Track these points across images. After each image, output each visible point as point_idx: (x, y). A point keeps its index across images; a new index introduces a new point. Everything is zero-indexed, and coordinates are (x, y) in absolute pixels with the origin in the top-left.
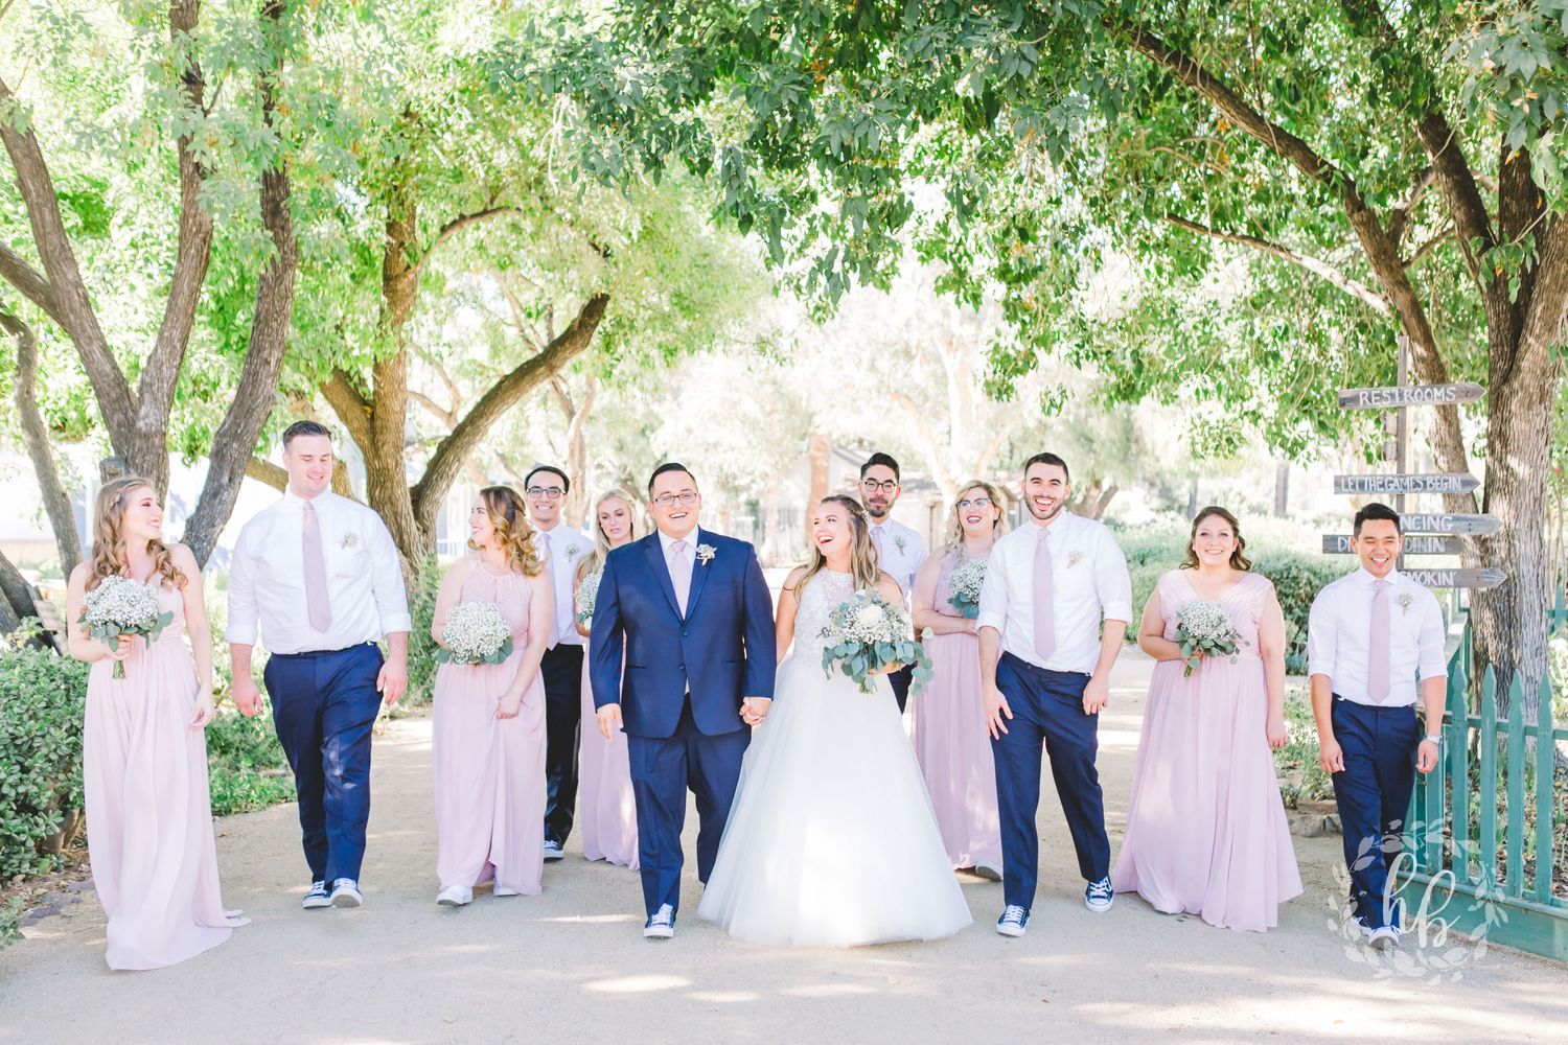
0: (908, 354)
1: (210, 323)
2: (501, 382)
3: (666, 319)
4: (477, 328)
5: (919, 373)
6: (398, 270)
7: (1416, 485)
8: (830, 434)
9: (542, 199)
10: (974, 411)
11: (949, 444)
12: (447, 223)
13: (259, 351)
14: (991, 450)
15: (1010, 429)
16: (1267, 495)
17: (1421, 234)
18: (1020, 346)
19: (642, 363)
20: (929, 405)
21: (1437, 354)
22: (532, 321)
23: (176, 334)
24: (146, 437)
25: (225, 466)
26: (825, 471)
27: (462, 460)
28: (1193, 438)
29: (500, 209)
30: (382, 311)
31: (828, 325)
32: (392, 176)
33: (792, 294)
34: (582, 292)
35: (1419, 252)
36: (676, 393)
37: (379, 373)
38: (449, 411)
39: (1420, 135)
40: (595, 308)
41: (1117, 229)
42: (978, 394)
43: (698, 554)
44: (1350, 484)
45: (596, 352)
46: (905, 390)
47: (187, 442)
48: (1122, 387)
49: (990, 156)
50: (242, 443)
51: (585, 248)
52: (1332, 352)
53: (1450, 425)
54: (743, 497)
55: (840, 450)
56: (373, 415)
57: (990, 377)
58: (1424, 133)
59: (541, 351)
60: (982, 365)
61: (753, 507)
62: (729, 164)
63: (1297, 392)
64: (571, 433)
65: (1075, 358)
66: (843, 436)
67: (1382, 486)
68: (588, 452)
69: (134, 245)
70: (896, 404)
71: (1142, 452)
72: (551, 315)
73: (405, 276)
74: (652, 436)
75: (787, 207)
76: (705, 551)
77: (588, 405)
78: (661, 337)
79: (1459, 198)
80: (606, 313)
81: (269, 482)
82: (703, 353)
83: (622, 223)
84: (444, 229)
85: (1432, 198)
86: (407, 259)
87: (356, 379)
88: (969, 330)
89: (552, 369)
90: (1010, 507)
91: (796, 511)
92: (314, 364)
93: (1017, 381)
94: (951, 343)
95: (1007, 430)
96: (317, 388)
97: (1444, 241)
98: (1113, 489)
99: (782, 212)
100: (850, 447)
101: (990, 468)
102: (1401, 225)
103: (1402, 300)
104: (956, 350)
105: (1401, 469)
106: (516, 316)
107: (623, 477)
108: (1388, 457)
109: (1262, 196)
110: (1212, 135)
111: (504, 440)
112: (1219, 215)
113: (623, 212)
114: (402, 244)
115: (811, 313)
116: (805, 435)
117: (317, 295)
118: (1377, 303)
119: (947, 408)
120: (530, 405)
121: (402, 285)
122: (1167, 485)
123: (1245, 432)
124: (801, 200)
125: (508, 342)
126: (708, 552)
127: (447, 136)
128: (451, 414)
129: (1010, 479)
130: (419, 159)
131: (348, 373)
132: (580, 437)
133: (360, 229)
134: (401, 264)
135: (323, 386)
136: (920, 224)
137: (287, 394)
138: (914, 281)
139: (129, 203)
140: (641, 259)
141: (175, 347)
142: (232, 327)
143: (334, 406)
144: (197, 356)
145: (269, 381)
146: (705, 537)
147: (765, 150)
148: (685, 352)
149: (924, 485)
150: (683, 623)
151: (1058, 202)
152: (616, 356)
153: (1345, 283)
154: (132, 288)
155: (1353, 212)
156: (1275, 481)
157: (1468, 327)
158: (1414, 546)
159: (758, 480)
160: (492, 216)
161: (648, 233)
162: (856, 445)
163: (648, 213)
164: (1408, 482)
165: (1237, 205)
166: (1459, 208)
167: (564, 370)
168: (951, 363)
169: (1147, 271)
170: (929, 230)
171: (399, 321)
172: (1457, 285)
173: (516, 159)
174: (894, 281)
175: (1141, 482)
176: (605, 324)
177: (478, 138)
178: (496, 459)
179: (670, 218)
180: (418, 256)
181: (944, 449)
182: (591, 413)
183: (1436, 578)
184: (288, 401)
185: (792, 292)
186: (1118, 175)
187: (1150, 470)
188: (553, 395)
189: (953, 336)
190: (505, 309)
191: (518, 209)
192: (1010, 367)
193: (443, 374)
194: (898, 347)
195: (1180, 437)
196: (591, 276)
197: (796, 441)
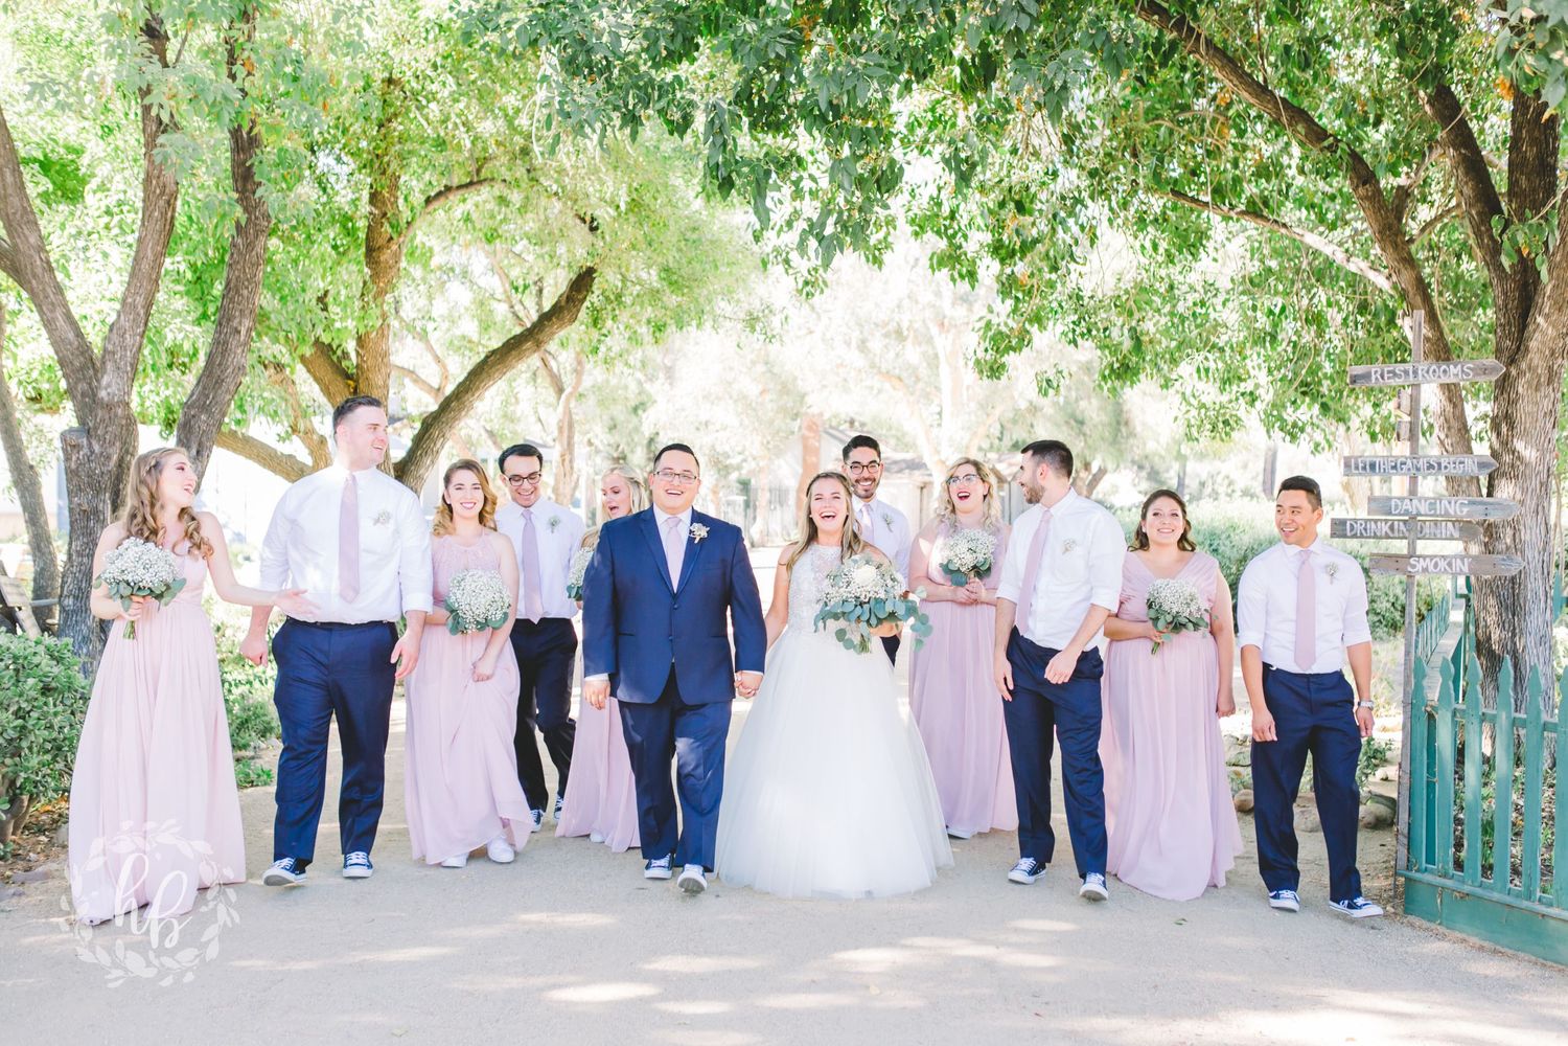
0: (899, 334)
1: (188, 293)
2: (487, 357)
3: (655, 294)
4: (468, 304)
5: (913, 354)
6: (381, 242)
7: (1431, 467)
8: (821, 414)
9: (529, 171)
10: (965, 393)
11: (939, 425)
12: (433, 194)
13: (229, 320)
14: (982, 431)
15: (1001, 410)
16: (1254, 478)
17: (1425, 213)
18: (1011, 323)
19: (630, 338)
20: (920, 385)
21: (1442, 334)
22: (519, 296)
23: (140, 300)
24: (109, 407)
25: (193, 438)
26: (816, 452)
27: (447, 435)
28: (1189, 421)
29: (485, 180)
30: (365, 283)
31: (817, 299)
32: (374, 144)
33: (781, 268)
34: (570, 266)
35: (1423, 230)
36: (669, 372)
37: (362, 347)
38: (437, 387)
39: (1427, 108)
40: (583, 282)
41: (1114, 204)
42: (970, 376)
43: (691, 532)
44: (1361, 465)
45: (583, 327)
46: (897, 371)
47: (163, 415)
48: (1116, 366)
49: (990, 119)
50: (210, 414)
51: (572, 221)
52: (1329, 333)
53: (1455, 406)
54: (734, 476)
55: (831, 432)
56: (356, 389)
57: (981, 354)
58: (1432, 105)
59: (529, 325)
60: (973, 343)
61: (745, 486)
62: (712, 119)
63: (1296, 374)
64: (560, 409)
65: (1070, 335)
66: (835, 417)
67: (1394, 467)
68: (577, 427)
69: (108, 212)
70: (887, 386)
71: (1132, 434)
72: (541, 291)
73: (388, 248)
74: (644, 416)
75: (772, 168)
76: (699, 529)
77: (579, 382)
78: (649, 312)
79: (1467, 174)
80: (594, 288)
81: (249, 456)
82: (692, 329)
83: (608, 195)
84: (428, 201)
85: (1436, 174)
86: (390, 230)
87: (339, 352)
88: (960, 312)
89: (538, 344)
90: (1000, 488)
91: (787, 491)
92: (293, 335)
93: (1010, 359)
94: (943, 324)
95: (997, 413)
96: (298, 360)
97: (1446, 220)
98: (1102, 472)
99: (768, 173)
100: (841, 428)
101: (980, 449)
102: (1405, 201)
103: (1406, 279)
104: (948, 331)
105: (1414, 450)
106: (505, 291)
107: (615, 455)
108: (1402, 437)
109: (1263, 171)
110: (1211, 109)
111: (493, 416)
112: (1218, 191)
113: (610, 183)
114: (384, 215)
115: (800, 287)
116: (797, 415)
117: (297, 265)
118: (1380, 280)
119: (938, 389)
120: (519, 381)
121: (386, 256)
122: (1156, 468)
123: (1242, 414)
124: (788, 163)
125: (499, 318)
126: (701, 531)
127: (433, 105)
128: (439, 389)
129: (1000, 461)
130: (401, 127)
131: (330, 345)
132: (568, 413)
133: (343, 197)
134: (384, 235)
135: (303, 359)
136: (914, 197)
137: (265, 367)
138: (907, 262)
139: (103, 170)
140: (629, 231)
141: (138, 314)
142: (210, 298)
143: (316, 379)
144: (172, 326)
145: (239, 351)
146: (698, 517)
147: (750, 111)
148: (674, 329)
149: (915, 465)
150: (675, 596)
151: (1055, 174)
152: (604, 331)
153: (1348, 261)
154: (106, 255)
155: (1357, 186)
156: (1262, 465)
157: (1470, 309)
158: (1427, 530)
159: (750, 459)
160: (478, 187)
161: (635, 205)
162: (848, 425)
163: (635, 185)
164: (1422, 463)
165: (1237, 180)
166: (1466, 183)
167: (552, 346)
168: (942, 343)
169: (1143, 246)
170: (922, 203)
171: (381, 293)
172: (1459, 265)
173: (502, 130)
174: (887, 257)
175: (1130, 465)
176: (594, 298)
177: (461, 105)
178: (485, 436)
179: (658, 191)
180: (403, 228)
181: (935, 431)
182: (580, 390)
183: (1450, 564)
184: (267, 373)
185: (781, 266)
186: (1115, 149)
187: (1137, 453)
188: (542, 372)
189: (944, 317)
190: (494, 284)
191: (504, 181)
192: (1004, 343)
193: (430, 348)
194: (890, 327)
195: (1176, 419)
196: (577, 249)
197: (788, 421)
